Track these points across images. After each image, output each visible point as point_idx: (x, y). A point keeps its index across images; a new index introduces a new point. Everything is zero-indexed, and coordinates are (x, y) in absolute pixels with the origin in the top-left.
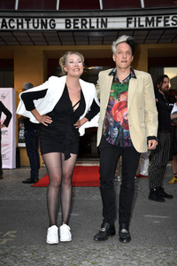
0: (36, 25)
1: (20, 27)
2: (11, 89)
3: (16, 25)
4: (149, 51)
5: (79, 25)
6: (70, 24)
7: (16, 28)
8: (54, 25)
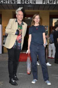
0: (10, 2)
1: (4, 2)
2: (1, 25)
3: (3, 2)
4: (50, 13)
5: (26, 3)
6: (22, 2)
7: (3, 3)
8: (17, 2)
